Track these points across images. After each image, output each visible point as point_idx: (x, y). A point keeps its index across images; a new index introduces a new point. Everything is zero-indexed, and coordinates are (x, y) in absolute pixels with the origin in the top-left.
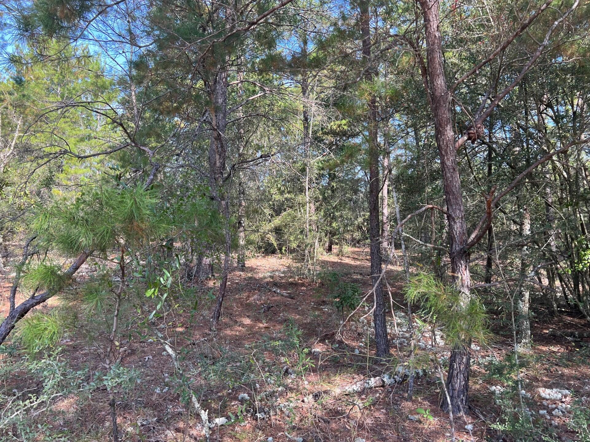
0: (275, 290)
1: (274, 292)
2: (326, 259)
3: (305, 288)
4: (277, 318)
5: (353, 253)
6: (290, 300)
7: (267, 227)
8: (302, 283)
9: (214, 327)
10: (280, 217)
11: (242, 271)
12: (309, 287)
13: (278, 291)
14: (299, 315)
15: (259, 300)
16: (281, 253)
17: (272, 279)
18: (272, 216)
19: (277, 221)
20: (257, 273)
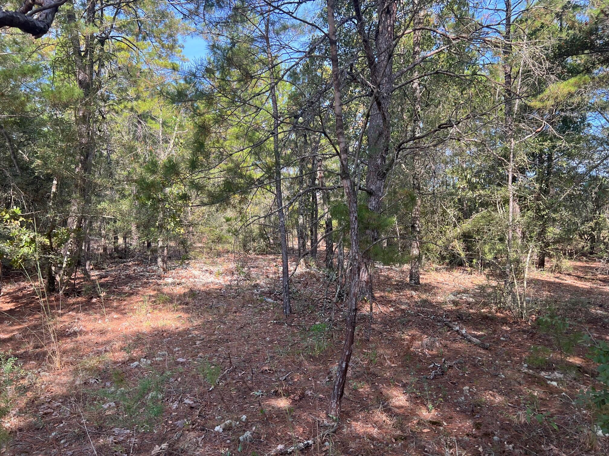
0: (457, 328)
1: (457, 331)
2: (536, 277)
3: (508, 329)
4: (457, 396)
5: (576, 268)
6: (482, 351)
7: (451, 232)
8: (503, 318)
9: (333, 413)
10: (470, 220)
11: (416, 290)
12: (516, 327)
13: (464, 332)
14: (500, 393)
15: (430, 347)
16: (471, 266)
17: (456, 306)
18: (459, 219)
19: (467, 225)
20: (435, 294)
